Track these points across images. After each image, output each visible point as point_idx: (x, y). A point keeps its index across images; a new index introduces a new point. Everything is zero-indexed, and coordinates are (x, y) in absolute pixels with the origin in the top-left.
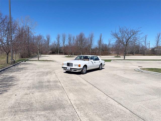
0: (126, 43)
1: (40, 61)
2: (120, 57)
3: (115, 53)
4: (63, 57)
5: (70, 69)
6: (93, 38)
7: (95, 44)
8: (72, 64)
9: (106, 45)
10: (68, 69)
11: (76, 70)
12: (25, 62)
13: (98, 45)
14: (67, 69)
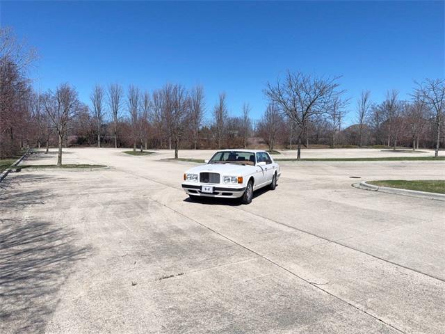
0: (304, 115)
1: (66, 166)
2: (279, 153)
3: (260, 143)
4: (119, 155)
5: (211, 191)
6: (202, 101)
7: (208, 118)
8: (219, 174)
9: (236, 120)
10: (207, 191)
11: (231, 194)
12: (20, 174)
13: (215, 121)
14: (203, 190)
